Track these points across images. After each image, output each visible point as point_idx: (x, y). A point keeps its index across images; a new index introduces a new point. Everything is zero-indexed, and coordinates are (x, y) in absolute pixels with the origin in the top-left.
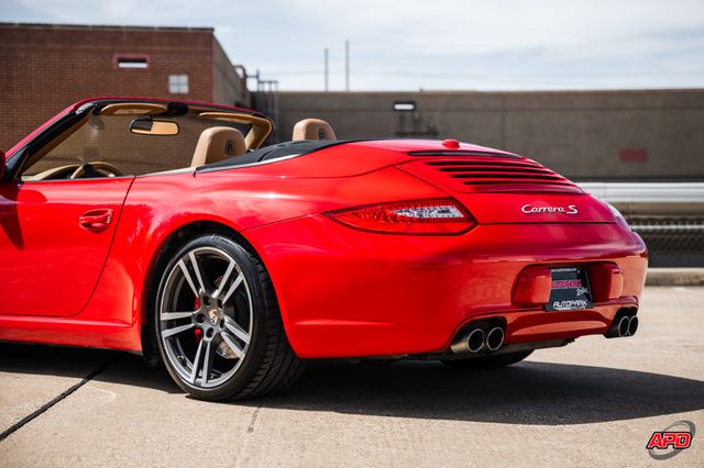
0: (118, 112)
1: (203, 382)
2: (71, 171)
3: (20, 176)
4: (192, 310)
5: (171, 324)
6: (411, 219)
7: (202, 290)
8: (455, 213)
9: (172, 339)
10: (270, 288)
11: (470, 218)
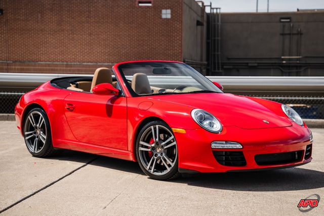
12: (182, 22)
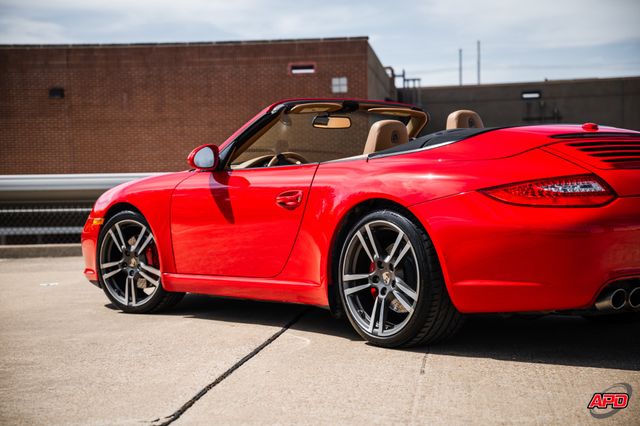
0: (304, 111)
1: (379, 331)
2: (268, 160)
3: (229, 165)
4: (368, 272)
5: (351, 284)
6: (557, 194)
7: (377, 255)
8: (596, 187)
9: (353, 296)
10: (434, 253)
11: (611, 192)
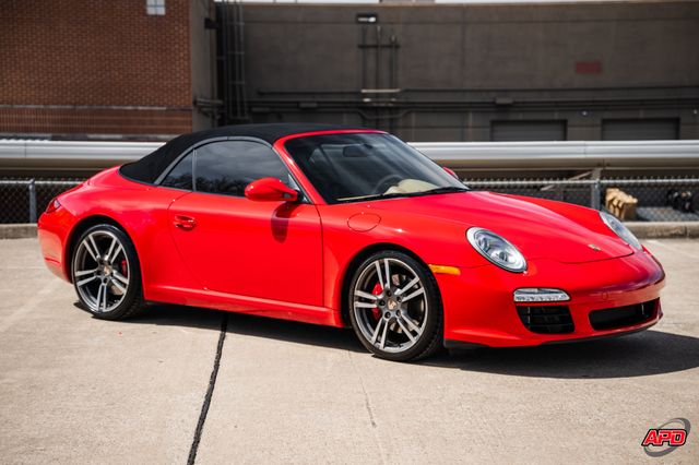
12: (188, 21)
